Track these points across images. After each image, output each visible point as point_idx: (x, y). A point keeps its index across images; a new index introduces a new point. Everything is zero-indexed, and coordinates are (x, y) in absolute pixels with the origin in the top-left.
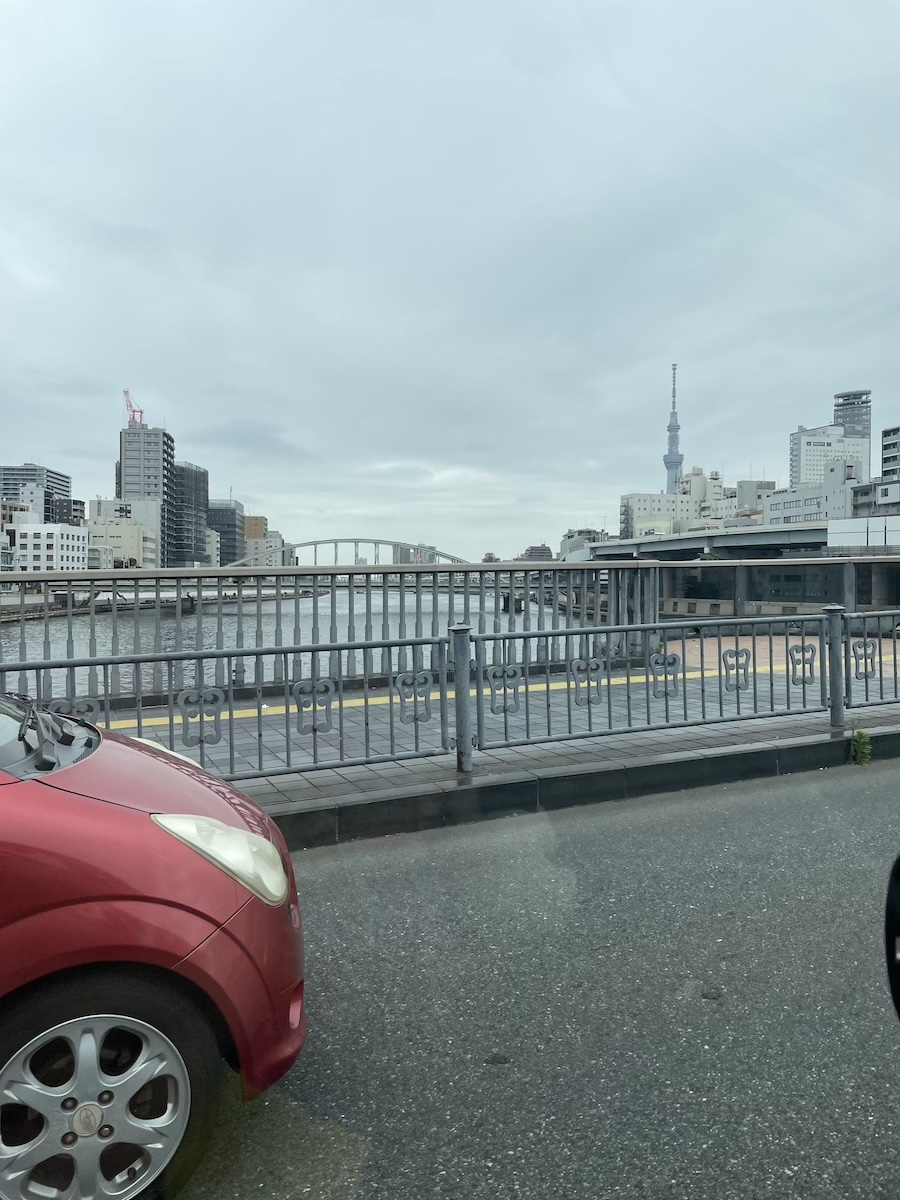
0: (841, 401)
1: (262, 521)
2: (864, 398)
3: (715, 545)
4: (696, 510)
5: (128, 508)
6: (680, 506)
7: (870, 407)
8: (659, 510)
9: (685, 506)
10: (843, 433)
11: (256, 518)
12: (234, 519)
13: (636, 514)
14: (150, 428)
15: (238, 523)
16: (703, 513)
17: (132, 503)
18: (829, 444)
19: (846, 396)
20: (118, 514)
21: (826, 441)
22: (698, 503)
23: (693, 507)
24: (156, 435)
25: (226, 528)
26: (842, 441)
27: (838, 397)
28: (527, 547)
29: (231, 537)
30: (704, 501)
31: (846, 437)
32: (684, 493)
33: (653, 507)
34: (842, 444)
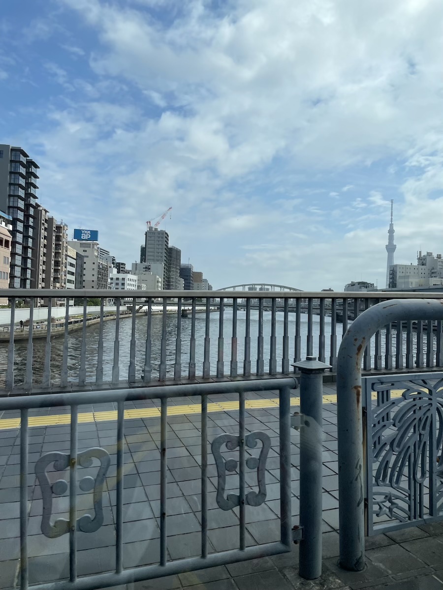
1: (200, 274)
4: (429, 274)
5: (149, 267)
6: (421, 271)
8: (410, 273)
9: (423, 271)
11: (198, 273)
12: (190, 273)
13: (398, 274)
14: (159, 230)
15: (191, 275)
16: (433, 275)
17: (151, 265)
20: (144, 270)
22: (430, 270)
23: (427, 272)
24: (163, 234)
25: (186, 278)
29: (188, 281)
30: (433, 269)
32: (423, 265)
33: (407, 271)
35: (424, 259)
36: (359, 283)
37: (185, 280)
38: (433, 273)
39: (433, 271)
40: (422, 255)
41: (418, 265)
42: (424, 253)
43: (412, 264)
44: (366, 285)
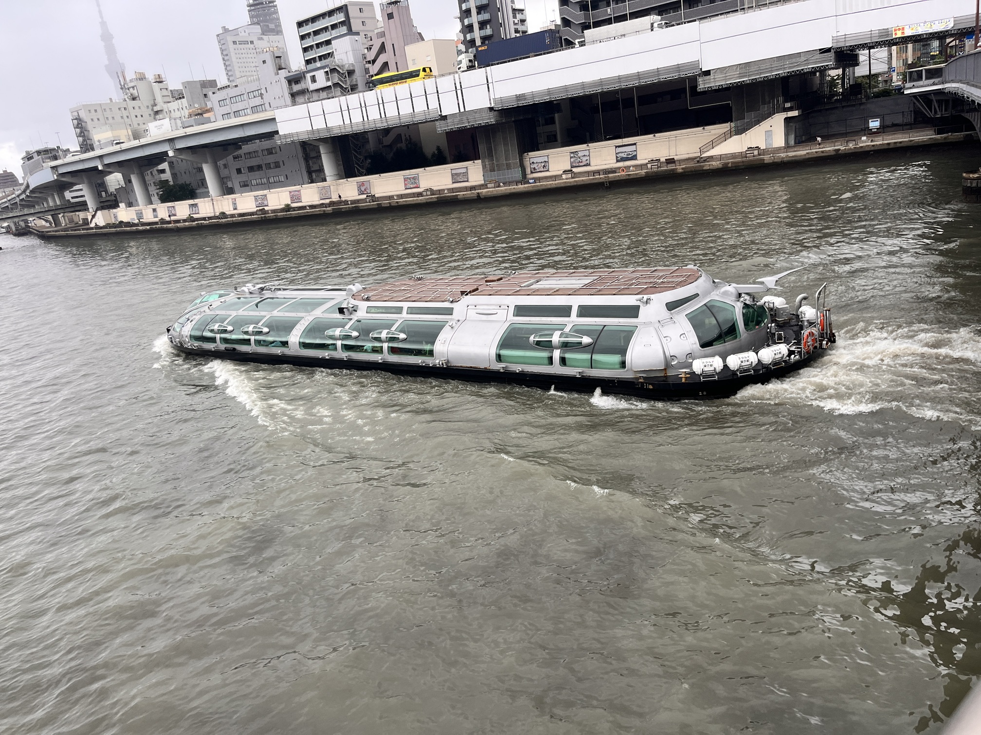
4: (150, 115)
6: (133, 112)
7: (276, 6)
8: (113, 118)
9: (138, 112)
10: (260, 31)
13: (90, 126)
16: (157, 118)
18: (252, 42)
21: (249, 39)
22: (151, 107)
26: (262, 38)
30: (155, 105)
31: (264, 34)
32: (134, 99)
33: (106, 116)
34: (261, 41)
35: (133, 87)
36: (39, 153)
38: (157, 113)
39: (156, 109)
40: (128, 79)
42: (130, 76)
43: (111, 99)
44: (53, 153)
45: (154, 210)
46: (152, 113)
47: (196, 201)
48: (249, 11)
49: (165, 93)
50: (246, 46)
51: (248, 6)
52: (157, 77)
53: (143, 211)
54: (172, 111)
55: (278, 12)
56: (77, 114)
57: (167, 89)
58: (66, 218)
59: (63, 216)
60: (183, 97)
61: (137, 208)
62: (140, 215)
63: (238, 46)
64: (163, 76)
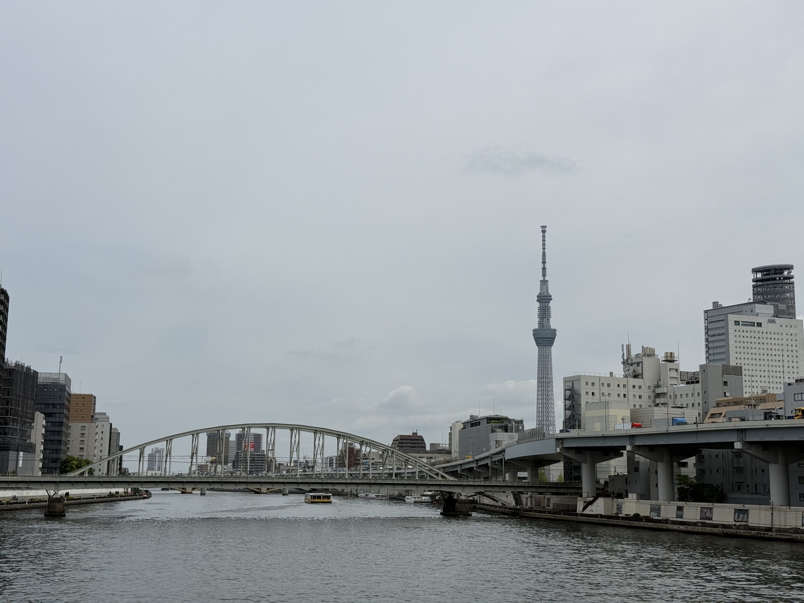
0: (759, 275)
1: (90, 400)
2: (786, 273)
3: (748, 440)
4: (649, 397)
6: (632, 392)
7: (793, 283)
8: (609, 394)
9: (637, 392)
10: (772, 312)
11: (84, 397)
12: (62, 397)
13: (584, 399)
16: (658, 401)
18: (759, 325)
19: (766, 271)
21: (756, 320)
22: (652, 388)
23: (646, 393)
25: (50, 410)
26: (773, 321)
27: (755, 271)
28: (395, 435)
29: (57, 420)
30: (658, 386)
31: (777, 316)
32: (635, 376)
33: (602, 391)
34: (773, 324)
35: (638, 364)
36: (489, 419)
37: (48, 415)
38: (658, 395)
39: (658, 391)
40: (633, 353)
41: (626, 376)
43: (611, 373)
44: (505, 423)
45: (680, 509)
46: (652, 395)
47: (747, 507)
48: (754, 287)
49: (674, 374)
50: (752, 328)
51: (753, 281)
52: (669, 355)
53: (662, 507)
54: (679, 396)
55: (793, 291)
56: (571, 385)
57: (677, 370)
58: (533, 500)
59: (531, 497)
60: (698, 382)
61: (654, 502)
62: (656, 509)
63: (740, 327)
64: (676, 355)
